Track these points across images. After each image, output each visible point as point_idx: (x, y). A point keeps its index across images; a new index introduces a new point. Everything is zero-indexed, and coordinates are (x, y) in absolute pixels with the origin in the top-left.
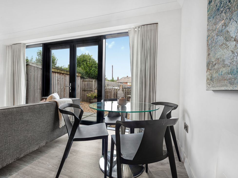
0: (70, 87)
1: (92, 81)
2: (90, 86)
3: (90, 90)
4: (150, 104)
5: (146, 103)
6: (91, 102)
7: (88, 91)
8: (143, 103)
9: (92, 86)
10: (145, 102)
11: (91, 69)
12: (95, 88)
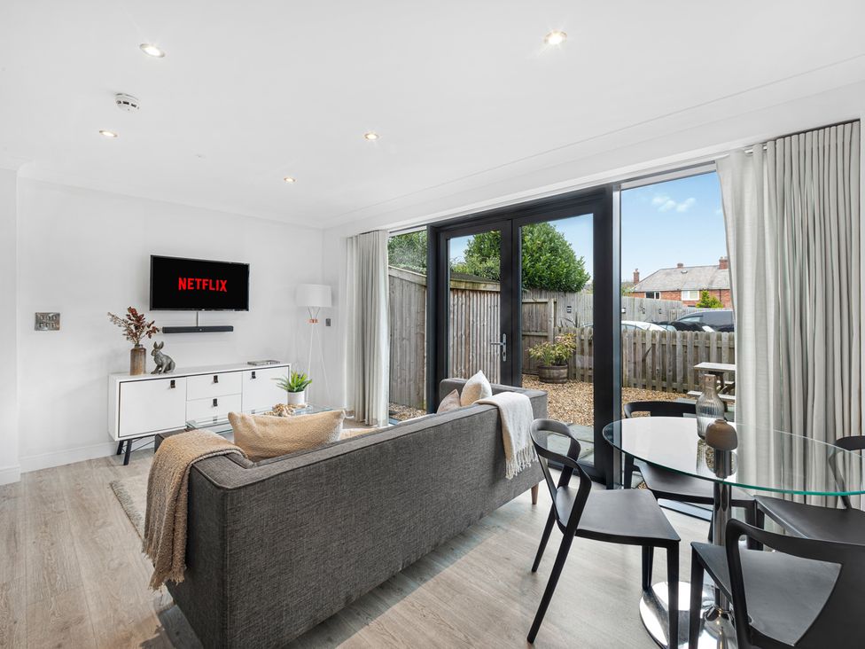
0: (502, 347)
1: (546, 303)
2: (539, 322)
3: (540, 334)
4: (831, 445)
5: (809, 438)
6: (545, 378)
7: (531, 338)
8: (797, 435)
9: (547, 321)
10: (805, 434)
11: (538, 260)
12: (555, 326)
